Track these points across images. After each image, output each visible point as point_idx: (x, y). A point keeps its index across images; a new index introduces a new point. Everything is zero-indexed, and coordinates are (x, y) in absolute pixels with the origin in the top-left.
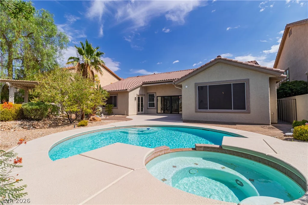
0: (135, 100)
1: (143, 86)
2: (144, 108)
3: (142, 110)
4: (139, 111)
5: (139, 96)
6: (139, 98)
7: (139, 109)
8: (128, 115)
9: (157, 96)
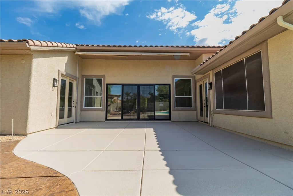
0: (54, 86)
1: (77, 53)
2: (74, 109)
3: (70, 116)
4: (62, 117)
5: (64, 79)
6: (63, 83)
7: (62, 110)
8: (25, 135)
9: (107, 82)
